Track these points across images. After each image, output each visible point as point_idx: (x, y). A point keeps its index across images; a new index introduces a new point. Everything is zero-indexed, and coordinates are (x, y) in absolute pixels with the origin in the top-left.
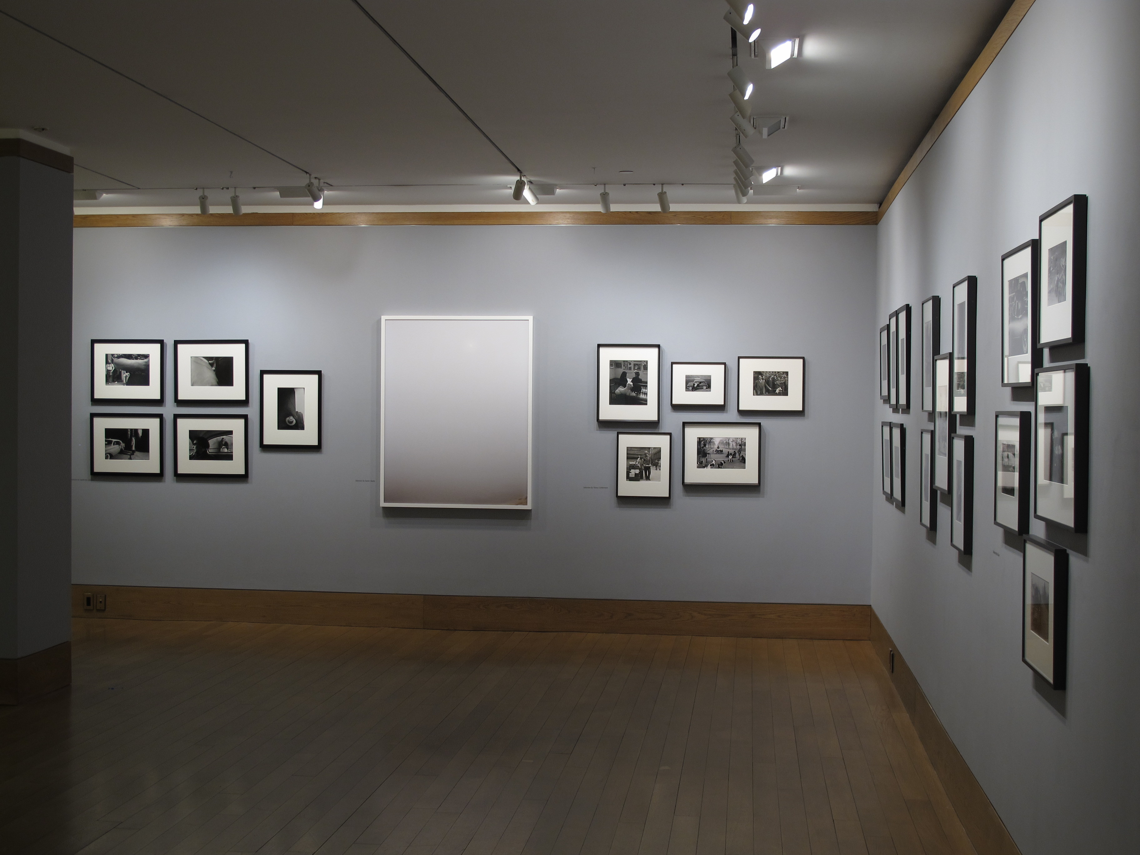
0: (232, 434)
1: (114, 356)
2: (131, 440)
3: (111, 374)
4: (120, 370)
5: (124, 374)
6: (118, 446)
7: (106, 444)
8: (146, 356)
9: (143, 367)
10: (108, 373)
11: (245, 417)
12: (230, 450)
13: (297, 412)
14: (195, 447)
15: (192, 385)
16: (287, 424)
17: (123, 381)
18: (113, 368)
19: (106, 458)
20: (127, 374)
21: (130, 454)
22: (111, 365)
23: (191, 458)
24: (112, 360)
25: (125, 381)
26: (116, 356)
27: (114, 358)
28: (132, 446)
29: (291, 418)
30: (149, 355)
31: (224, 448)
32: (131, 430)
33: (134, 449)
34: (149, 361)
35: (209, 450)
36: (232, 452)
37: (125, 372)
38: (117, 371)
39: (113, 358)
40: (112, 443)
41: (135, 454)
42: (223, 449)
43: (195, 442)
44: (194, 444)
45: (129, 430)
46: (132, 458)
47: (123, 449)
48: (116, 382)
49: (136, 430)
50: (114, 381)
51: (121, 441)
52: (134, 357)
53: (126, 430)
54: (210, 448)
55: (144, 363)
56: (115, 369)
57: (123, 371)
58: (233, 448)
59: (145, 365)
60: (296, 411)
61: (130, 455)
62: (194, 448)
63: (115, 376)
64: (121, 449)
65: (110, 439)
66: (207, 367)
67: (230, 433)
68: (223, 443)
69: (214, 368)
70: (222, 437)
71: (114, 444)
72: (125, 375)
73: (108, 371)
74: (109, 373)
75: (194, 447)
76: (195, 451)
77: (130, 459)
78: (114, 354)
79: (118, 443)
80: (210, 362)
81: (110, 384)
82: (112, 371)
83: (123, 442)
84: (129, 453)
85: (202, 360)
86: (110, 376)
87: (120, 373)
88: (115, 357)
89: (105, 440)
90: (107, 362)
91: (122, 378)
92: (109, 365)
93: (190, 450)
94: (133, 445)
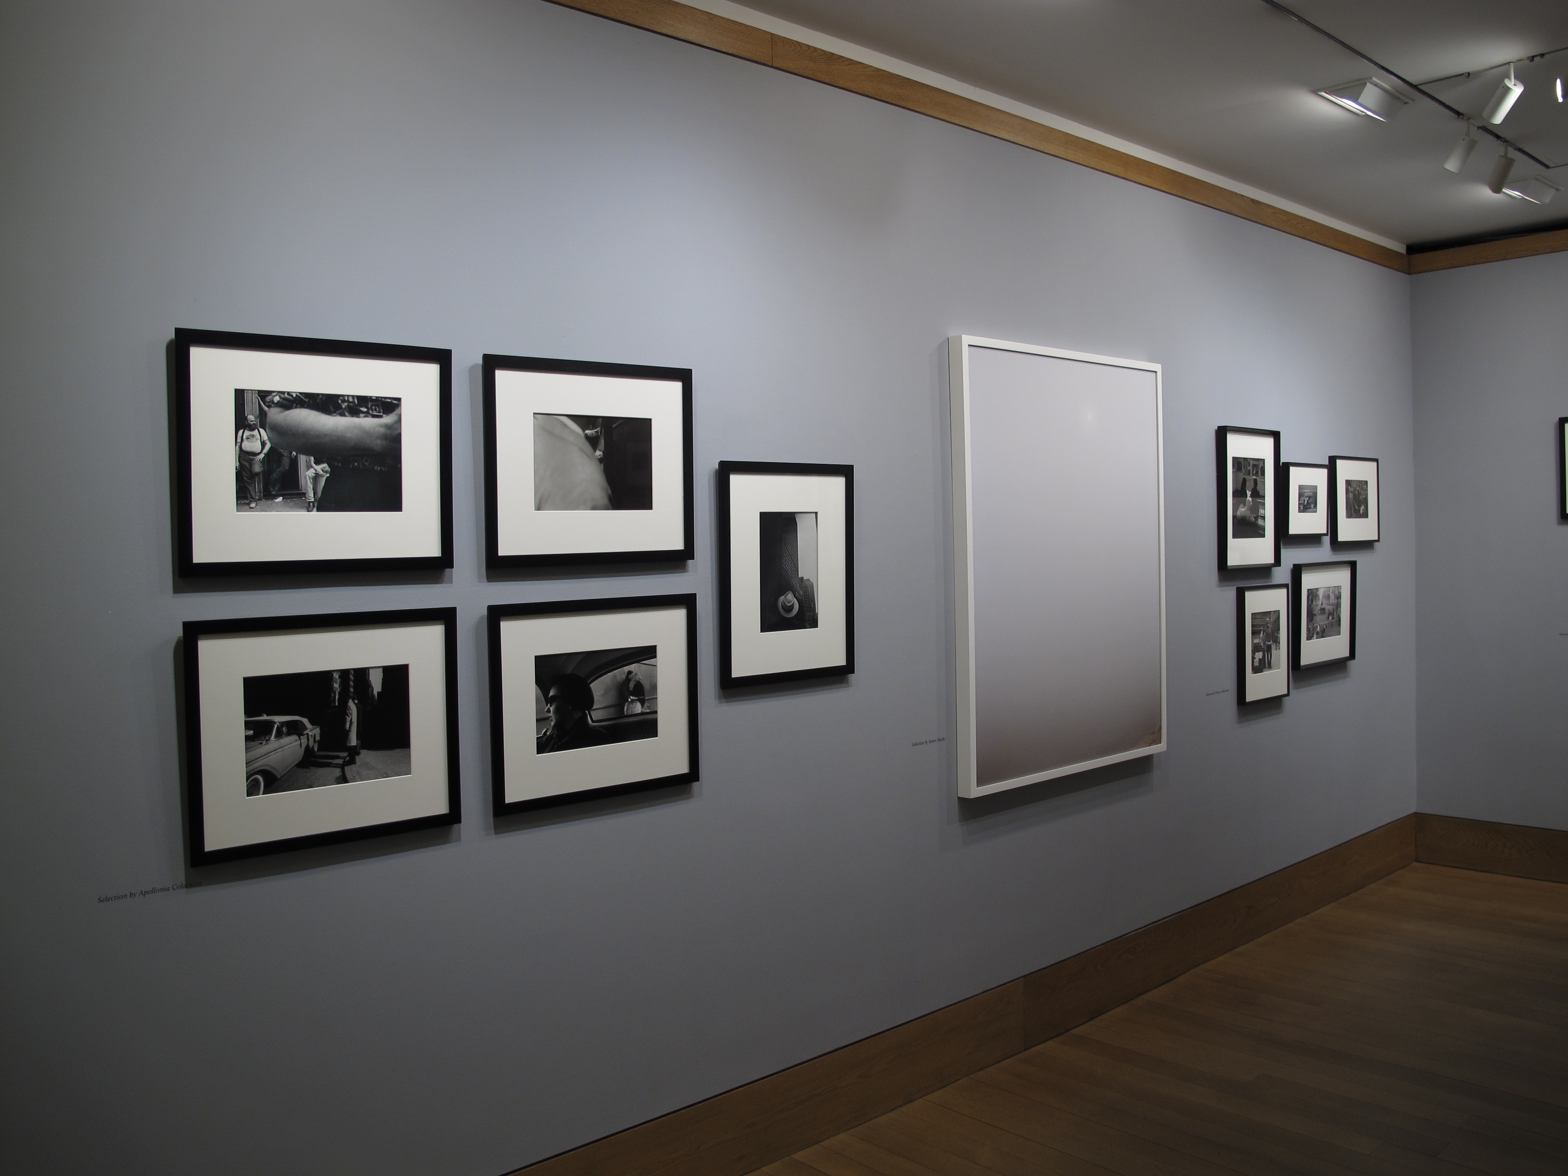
0: (655, 657)
1: (268, 399)
2: (343, 709)
3: (257, 468)
4: (294, 453)
5: (309, 467)
6: (295, 737)
7: (248, 738)
8: (390, 406)
9: (378, 444)
10: (246, 464)
11: (688, 602)
12: (649, 707)
13: (802, 578)
14: (552, 709)
15: (538, 508)
16: (780, 614)
17: (304, 494)
18: (263, 444)
19: (252, 790)
20: (319, 468)
21: (340, 761)
22: (256, 432)
23: (544, 746)
24: (262, 415)
25: (311, 494)
26: (277, 399)
27: (269, 407)
28: (347, 733)
29: (790, 596)
30: (399, 400)
31: (633, 701)
32: (344, 673)
33: (353, 741)
34: (399, 421)
35: (592, 713)
36: (656, 712)
37: (312, 458)
38: (281, 455)
39: (266, 408)
40: (271, 734)
41: (358, 759)
42: (631, 706)
43: (552, 693)
44: (549, 700)
45: (336, 676)
46: (349, 776)
47: (316, 750)
48: (280, 499)
49: (362, 674)
50: (268, 495)
51: (305, 721)
52: (344, 405)
53: (325, 677)
54: (595, 707)
55: (382, 430)
56: (271, 449)
57: (302, 459)
58: (656, 698)
59: (385, 437)
60: (800, 576)
61: (342, 767)
62: (551, 714)
63: (275, 476)
64: (307, 747)
65: (265, 717)
66: (581, 449)
67: (650, 652)
68: (632, 685)
69: (599, 453)
70: (627, 669)
71: (279, 735)
72: (312, 470)
73: (244, 457)
74: (251, 462)
75: (549, 711)
76: (553, 723)
77: (344, 779)
78: (270, 392)
79: (295, 729)
80: (587, 432)
81: (253, 505)
82: (262, 456)
83: (312, 723)
84: (338, 757)
85: (565, 425)
86: (253, 476)
87: (294, 463)
88: (273, 402)
89: (246, 722)
90: (241, 423)
91: (302, 482)
92: (247, 433)
93: (537, 720)
94: (349, 731)
